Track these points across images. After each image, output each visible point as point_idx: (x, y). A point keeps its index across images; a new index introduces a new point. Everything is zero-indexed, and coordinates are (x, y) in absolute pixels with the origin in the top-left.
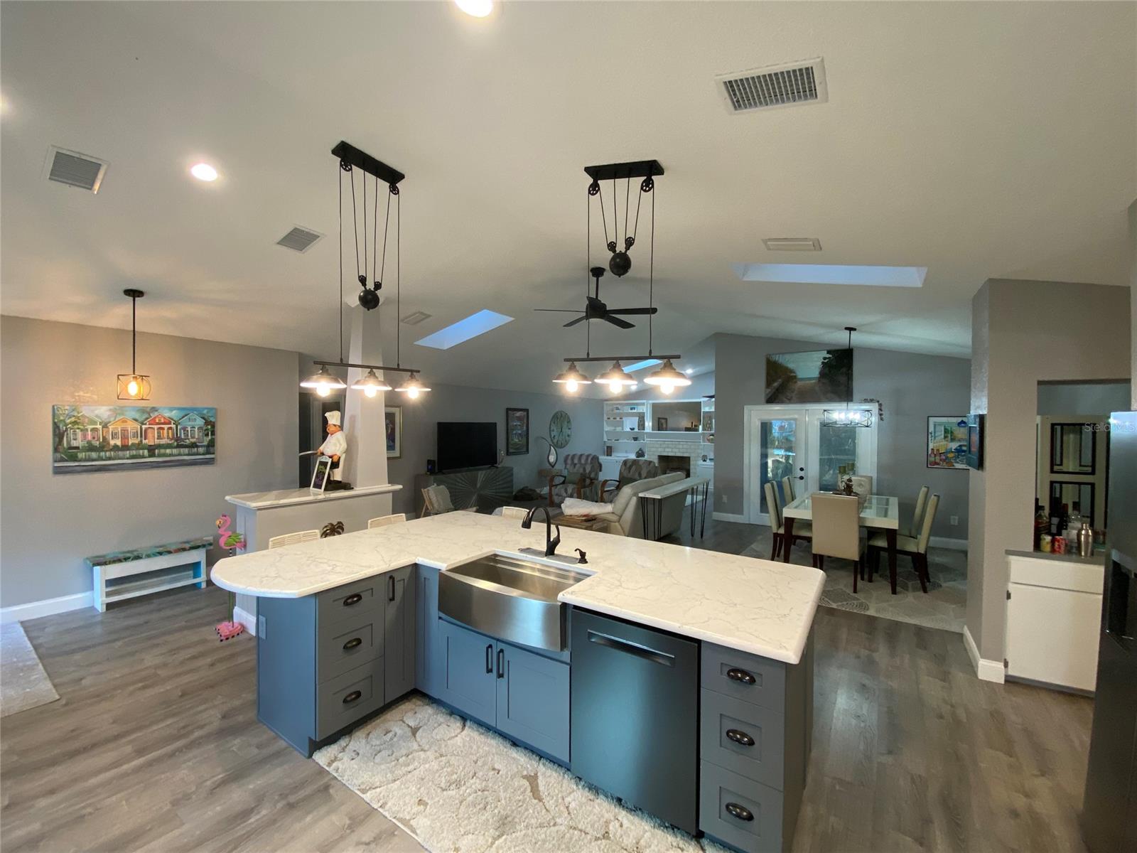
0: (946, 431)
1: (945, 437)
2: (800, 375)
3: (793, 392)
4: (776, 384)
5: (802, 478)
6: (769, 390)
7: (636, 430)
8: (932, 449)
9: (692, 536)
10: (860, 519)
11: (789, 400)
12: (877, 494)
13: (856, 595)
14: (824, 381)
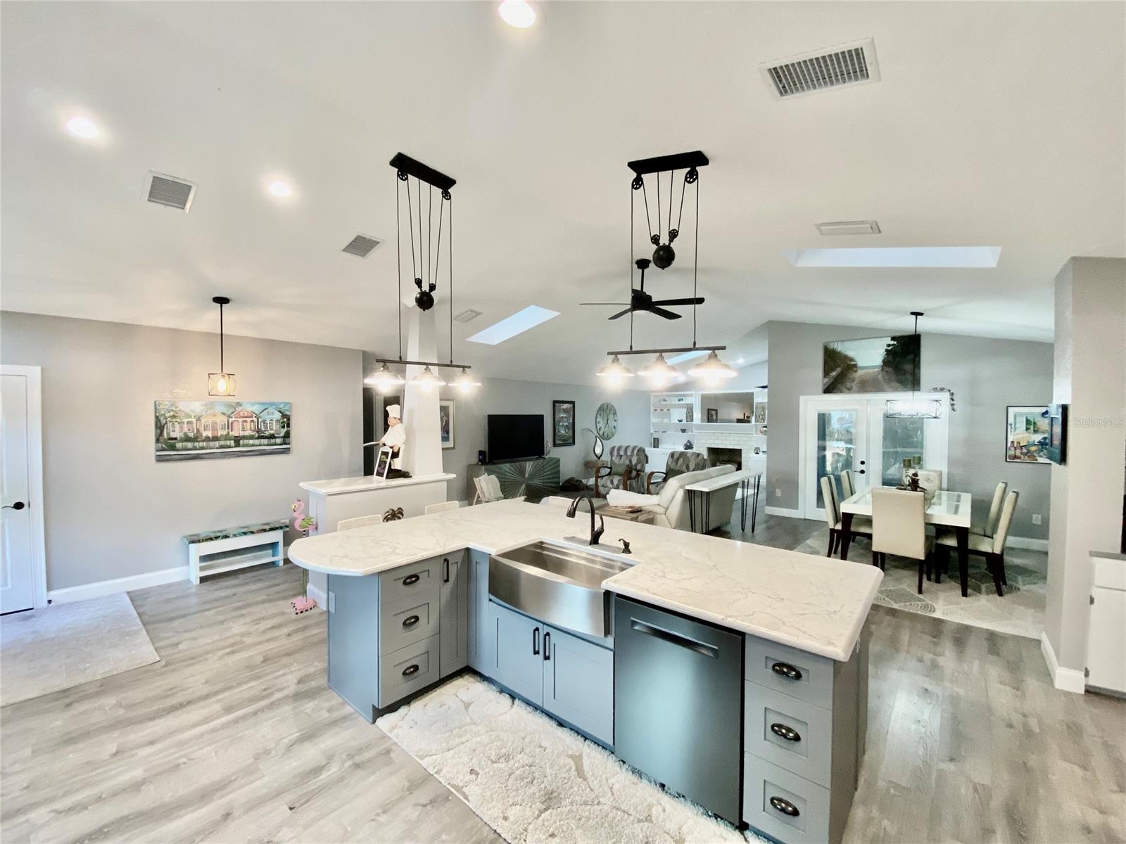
0: (1028, 422)
1: (1027, 429)
2: (860, 363)
3: (853, 381)
4: (834, 374)
5: (862, 472)
6: (826, 380)
7: (684, 421)
8: (1012, 442)
9: (743, 530)
10: (926, 516)
11: (848, 389)
12: (948, 490)
13: (920, 596)
14: (887, 369)
